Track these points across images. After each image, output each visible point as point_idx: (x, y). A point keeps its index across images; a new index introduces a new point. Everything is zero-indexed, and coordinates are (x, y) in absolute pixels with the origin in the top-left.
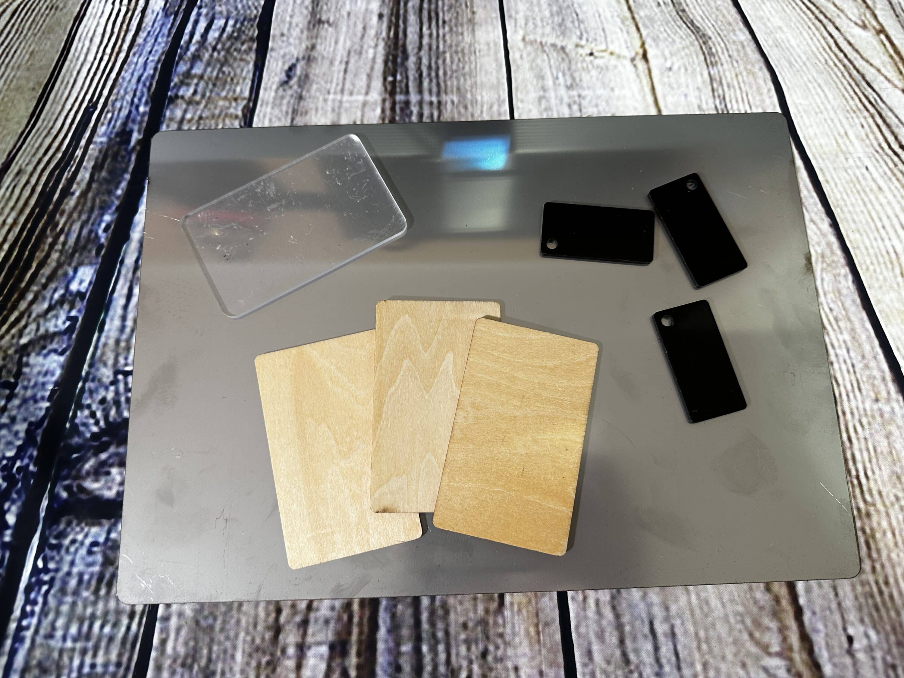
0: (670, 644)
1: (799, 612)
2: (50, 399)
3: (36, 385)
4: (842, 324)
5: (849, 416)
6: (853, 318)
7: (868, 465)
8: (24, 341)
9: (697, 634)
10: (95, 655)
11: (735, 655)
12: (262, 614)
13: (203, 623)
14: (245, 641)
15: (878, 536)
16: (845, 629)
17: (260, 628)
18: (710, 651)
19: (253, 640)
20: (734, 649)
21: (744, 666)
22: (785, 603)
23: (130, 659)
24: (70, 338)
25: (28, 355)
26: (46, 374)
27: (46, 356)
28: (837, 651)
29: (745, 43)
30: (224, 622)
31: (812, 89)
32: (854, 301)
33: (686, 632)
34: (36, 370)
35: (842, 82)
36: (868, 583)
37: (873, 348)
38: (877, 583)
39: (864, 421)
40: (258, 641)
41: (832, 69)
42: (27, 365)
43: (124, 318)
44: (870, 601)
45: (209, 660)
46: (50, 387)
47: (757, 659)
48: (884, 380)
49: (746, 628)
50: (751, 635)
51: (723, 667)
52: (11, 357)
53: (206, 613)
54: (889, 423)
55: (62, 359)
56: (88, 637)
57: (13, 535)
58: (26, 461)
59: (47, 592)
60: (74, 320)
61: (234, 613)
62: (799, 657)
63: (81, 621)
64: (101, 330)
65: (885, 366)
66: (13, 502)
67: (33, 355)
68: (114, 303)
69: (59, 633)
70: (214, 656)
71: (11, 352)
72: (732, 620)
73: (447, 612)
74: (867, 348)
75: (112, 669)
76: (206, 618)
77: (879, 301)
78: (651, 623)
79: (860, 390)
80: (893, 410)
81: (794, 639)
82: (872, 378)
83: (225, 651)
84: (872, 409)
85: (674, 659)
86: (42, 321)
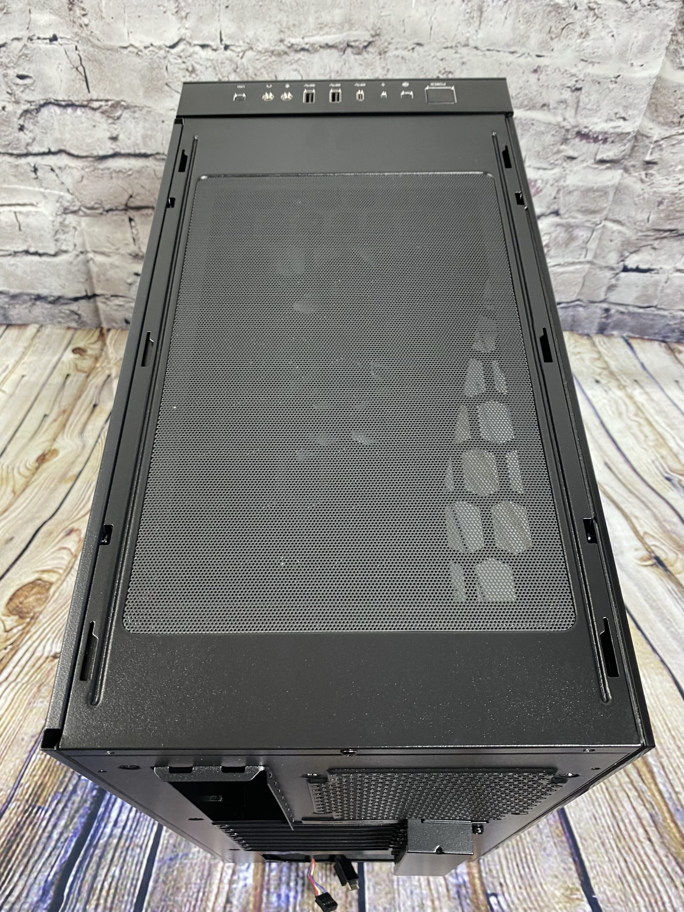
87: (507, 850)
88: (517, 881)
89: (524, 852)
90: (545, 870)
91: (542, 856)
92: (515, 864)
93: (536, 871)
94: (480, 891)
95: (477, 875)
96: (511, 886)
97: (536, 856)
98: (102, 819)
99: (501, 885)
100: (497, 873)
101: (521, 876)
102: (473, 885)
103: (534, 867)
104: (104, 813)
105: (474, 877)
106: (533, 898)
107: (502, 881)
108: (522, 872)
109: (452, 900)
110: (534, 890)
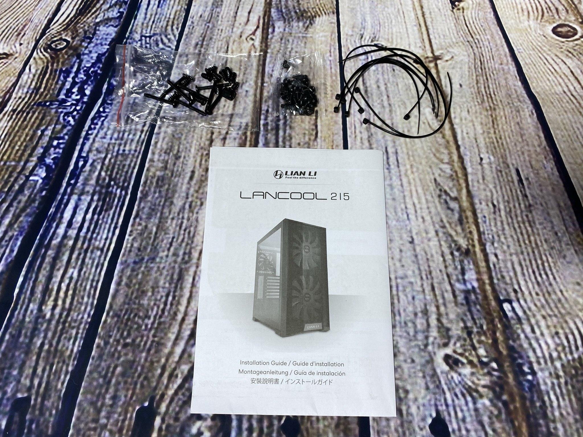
0: (395, 157)
1: (458, 147)
2: (109, 45)
3: (102, 38)
4: (487, 32)
5: (487, 70)
6: (493, 30)
7: (495, 90)
8: (98, 20)
9: (408, 153)
10: (125, 146)
11: (427, 163)
12: (204, 134)
13: (176, 136)
14: (196, 145)
15: (498, 118)
16: (479, 155)
17: (203, 139)
18: (414, 160)
19: (200, 145)
20: (426, 160)
21: (430, 167)
22: (452, 143)
23: (141, 149)
24: (120, 21)
25: (99, 26)
26: (107, 35)
27: (107, 27)
28: (475, 163)
30: (186, 136)
32: (493, 23)
33: (403, 152)
34: (102, 33)
36: (492, 138)
37: (501, 42)
38: (496, 138)
39: (495, 72)
40: (202, 145)
42: (99, 30)
43: (146, 14)
44: (492, 145)
45: (178, 151)
46: (110, 40)
47: (437, 165)
48: (506, 56)
49: (432, 152)
50: (435, 155)
51: (421, 167)
52: (91, 27)
53: (178, 132)
54: (507, 74)
55: (116, 29)
56: (122, 139)
57: (88, 99)
58: (96, 69)
59: (104, 120)
60: (122, 13)
61: (191, 133)
62: (457, 165)
63: (119, 132)
64: (135, 19)
65: (507, 50)
66: (89, 85)
67: (101, 26)
68: (141, 7)
69: (109, 137)
70: (181, 150)
71: (91, 25)
72: (425, 148)
73: (291, 138)
74: (499, 42)
75: (132, 152)
76: (178, 134)
77: (506, 23)
78: (386, 148)
79: (493, 59)
80: (509, 68)
81: (455, 157)
82: (500, 54)
83: (186, 148)
84: (498, 68)
85: (396, 163)
86: (106, 12)
87: (521, 257)
88: (534, 288)
89: (541, 259)
90: (565, 277)
91: (562, 263)
92: (530, 271)
93: (555, 278)
94: (491, 297)
95: (487, 281)
96: (526, 293)
97: (555, 263)
98: (53, 219)
99: (515, 291)
100: (511, 279)
101: (538, 283)
102: (484, 291)
103: (552, 274)
104: (56, 213)
105: (484, 283)
106: (552, 305)
107: (516, 287)
108: (539, 279)
109: (460, 306)
110: (554, 297)
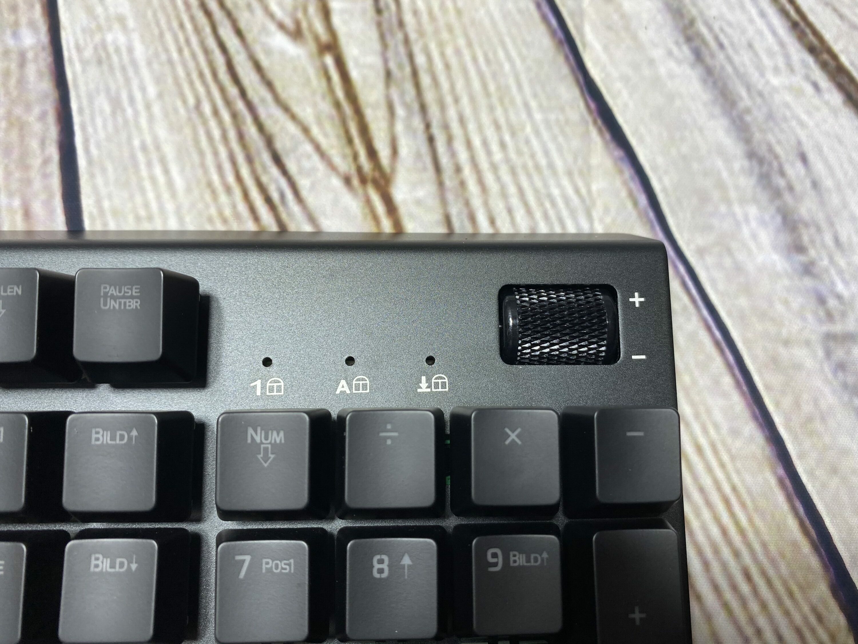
29: (30, 55)
31: (143, 167)
35: (216, 154)
41: (205, 122)
